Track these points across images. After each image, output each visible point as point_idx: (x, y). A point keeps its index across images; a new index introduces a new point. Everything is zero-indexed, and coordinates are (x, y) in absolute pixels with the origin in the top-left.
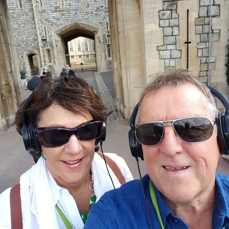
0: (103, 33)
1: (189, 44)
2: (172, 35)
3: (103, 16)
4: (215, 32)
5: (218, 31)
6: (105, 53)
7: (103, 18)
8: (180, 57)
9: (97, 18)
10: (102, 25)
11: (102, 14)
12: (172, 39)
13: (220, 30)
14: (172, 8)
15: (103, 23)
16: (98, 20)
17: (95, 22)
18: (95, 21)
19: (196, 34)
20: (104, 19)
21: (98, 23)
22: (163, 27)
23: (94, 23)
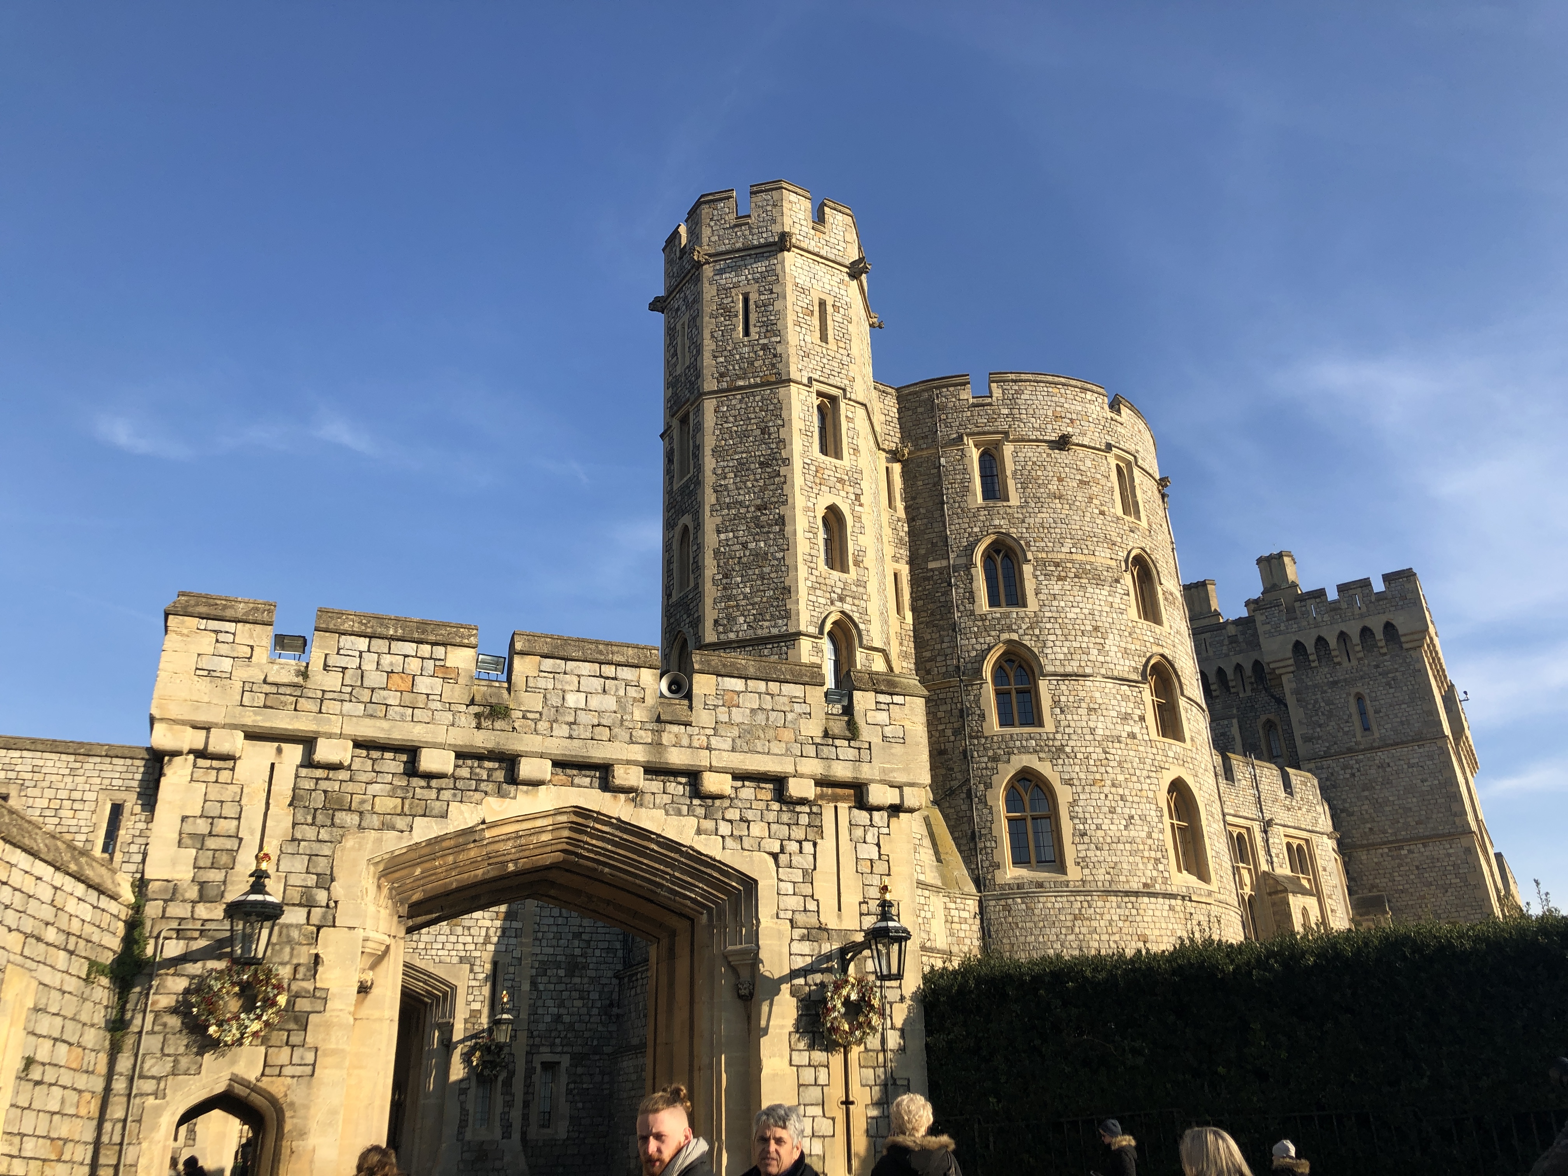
0: (468, 1003)
1: (851, 1107)
2: (816, 1084)
3: (483, 933)
4: (898, 1082)
5: (905, 1083)
6: (462, 1103)
7: (481, 940)
8: (832, 1134)
9: (453, 939)
10: (471, 971)
11: (480, 923)
12: (814, 1094)
13: (909, 1080)
14: (815, 1029)
15: (478, 962)
16: (461, 947)
17: (440, 953)
18: (443, 949)
19: (862, 1085)
20: (485, 944)
21: (455, 960)
22: (798, 1066)
23: (437, 960)
